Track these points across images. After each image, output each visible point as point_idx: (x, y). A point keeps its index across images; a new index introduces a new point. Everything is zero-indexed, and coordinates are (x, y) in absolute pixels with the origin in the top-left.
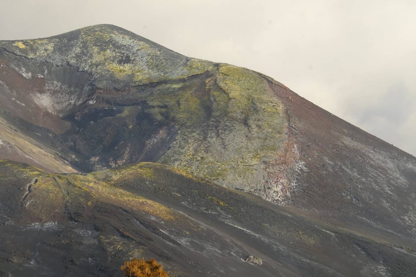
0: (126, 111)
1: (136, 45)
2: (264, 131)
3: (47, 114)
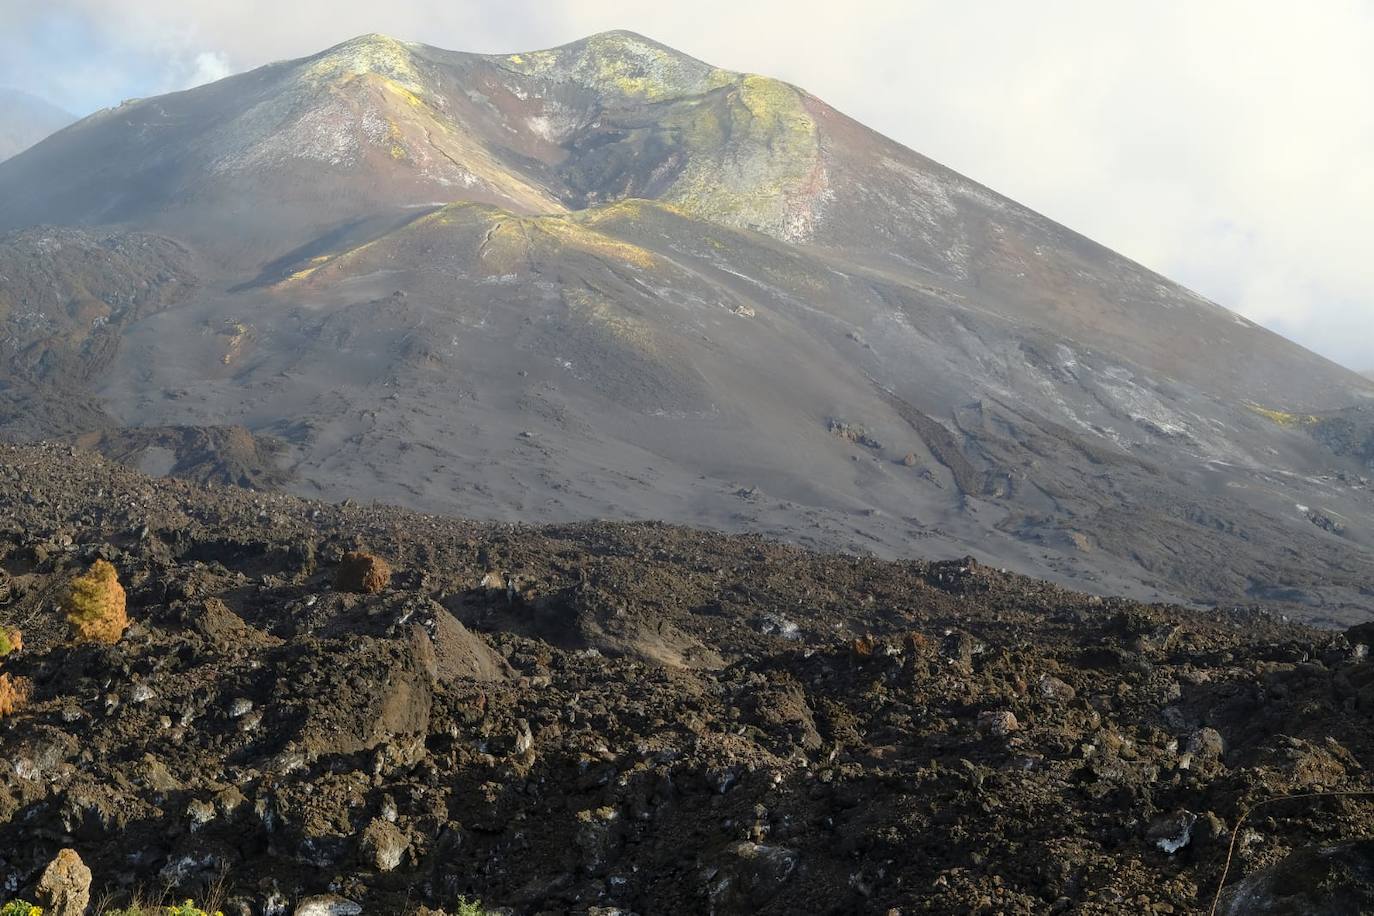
0: (633, 136)
1: (652, 54)
2: (789, 155)
3: (542, 142)
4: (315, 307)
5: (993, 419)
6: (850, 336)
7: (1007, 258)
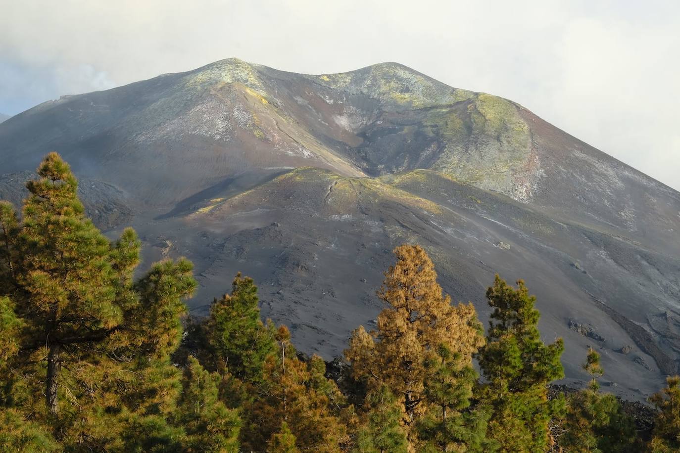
0: (406, 130)
1: (414, 79)
2: (513, 146)
3: (345, 131)
4: (218, 231)
5: (675, 324)
6: (573, 265)
7: (660, 219)
